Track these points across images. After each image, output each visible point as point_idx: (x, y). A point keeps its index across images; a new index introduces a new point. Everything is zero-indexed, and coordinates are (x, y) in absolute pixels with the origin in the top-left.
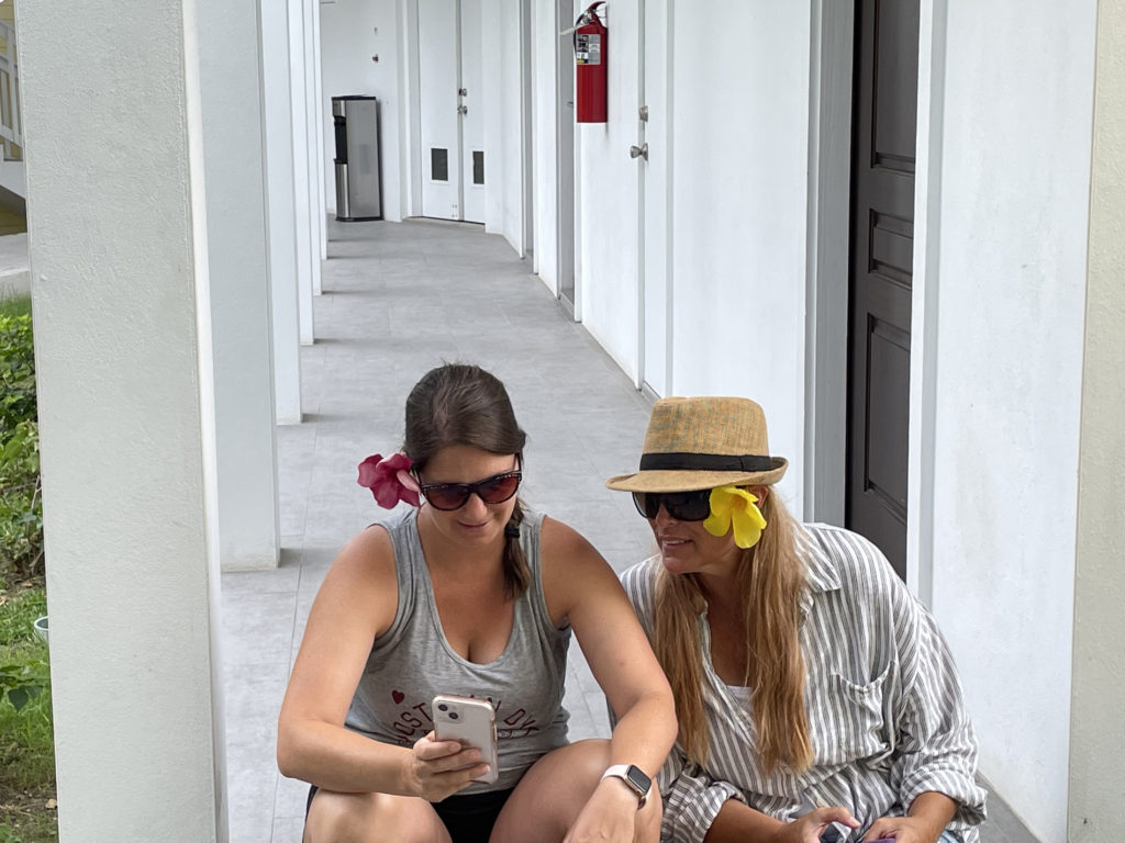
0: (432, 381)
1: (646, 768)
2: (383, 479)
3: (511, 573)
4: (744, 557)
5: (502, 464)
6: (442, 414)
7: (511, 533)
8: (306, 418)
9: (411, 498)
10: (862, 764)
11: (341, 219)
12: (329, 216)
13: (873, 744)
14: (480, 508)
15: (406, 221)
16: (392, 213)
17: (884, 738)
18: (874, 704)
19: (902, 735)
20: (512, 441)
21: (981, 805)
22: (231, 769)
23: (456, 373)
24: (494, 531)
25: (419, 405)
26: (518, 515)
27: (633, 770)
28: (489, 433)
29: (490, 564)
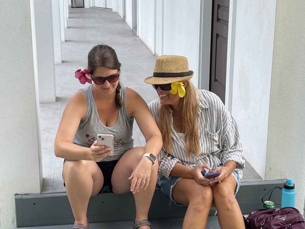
0: (95, 49)
1: (155, 154)
2: (82, 76)
3: (118, 103)
4: (182, 99)
5: (114, 72)
6: (97, 58)
7: (117, 91)
8: (63, 62)
9: (89, 81)
10: (213, 154)
11: (72, 7)
12: (69, 6)
13: (216, 149)
14: (108, 84)
15: (90, 8)
16: (87, 6)
17: (219, 147)
18: (216, 138)
19: (223, 146)
20: (117, 65)
21: (243, 164)
22: (43, 155)
23: (101, 47)
24: (113, 90)
25: (91, 56)
26: (119, 86)
27: (151, 155)
28: (111, 64)
29: (112, 100)
